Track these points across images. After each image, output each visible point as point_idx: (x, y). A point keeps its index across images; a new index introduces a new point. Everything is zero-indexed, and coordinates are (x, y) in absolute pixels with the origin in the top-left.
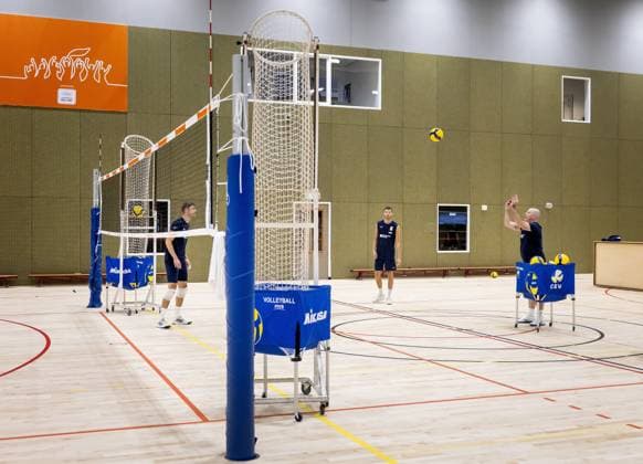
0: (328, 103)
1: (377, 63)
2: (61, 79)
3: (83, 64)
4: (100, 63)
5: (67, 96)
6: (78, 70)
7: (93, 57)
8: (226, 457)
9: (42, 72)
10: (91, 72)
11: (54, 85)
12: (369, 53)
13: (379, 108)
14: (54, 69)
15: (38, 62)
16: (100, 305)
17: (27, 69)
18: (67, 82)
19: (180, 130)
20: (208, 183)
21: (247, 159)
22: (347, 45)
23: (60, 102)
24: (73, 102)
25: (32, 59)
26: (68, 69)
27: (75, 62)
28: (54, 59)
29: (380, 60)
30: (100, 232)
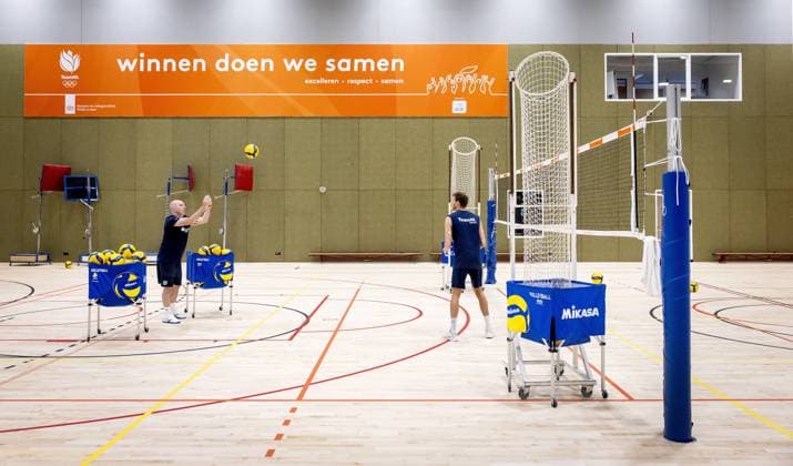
0: (688, 98)
1: (738, 57)
2: (454, 93)
3: (472, 79)
4: (485, 77)
5: (459, 107)
6: (468, 84)
7: (479, 73)
8: (666, 437)
9: (441, 87)
10: (478, 85)
11: (449, 97)
12: (728, 48)
13: (740, 99)
14: (449, 85)
15: (437, 80)
16: (495, 282)
17: (429, 87)
18: (460, 95)
19: (596, 143)
20: (633, 192)
21: (682, 175)
22: (706, 42)
23: (454, 112)
24: (464, 111)
25: (433, 79)
26: (460, 85)
27: (466, 78)
28: (449, 77)
29: (740, 54)
30: (496, 221)
